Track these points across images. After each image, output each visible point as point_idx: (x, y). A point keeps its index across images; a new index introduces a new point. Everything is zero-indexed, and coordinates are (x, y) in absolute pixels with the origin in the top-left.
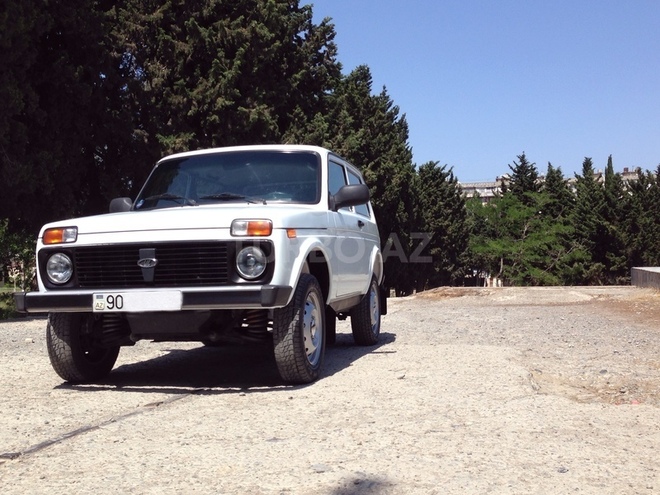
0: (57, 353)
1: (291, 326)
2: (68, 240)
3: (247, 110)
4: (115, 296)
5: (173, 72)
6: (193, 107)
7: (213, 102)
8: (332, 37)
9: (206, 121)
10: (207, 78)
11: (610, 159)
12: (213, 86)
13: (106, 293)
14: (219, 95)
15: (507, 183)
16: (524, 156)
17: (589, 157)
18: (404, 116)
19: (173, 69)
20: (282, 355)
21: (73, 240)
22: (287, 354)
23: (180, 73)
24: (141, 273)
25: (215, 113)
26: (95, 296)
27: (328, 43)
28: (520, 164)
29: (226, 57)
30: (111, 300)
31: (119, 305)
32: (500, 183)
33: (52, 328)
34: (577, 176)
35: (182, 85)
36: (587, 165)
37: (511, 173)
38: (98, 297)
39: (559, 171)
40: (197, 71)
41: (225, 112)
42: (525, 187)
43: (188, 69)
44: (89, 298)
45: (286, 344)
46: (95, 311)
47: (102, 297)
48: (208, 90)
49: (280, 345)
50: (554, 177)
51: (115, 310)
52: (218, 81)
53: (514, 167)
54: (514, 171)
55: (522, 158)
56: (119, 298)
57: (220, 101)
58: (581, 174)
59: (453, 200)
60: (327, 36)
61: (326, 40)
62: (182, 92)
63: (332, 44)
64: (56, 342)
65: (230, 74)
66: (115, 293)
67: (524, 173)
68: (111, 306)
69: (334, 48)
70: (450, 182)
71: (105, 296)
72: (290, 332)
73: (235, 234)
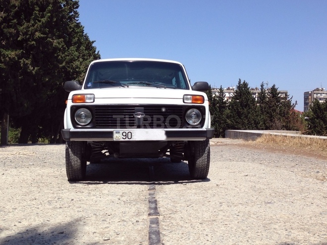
0: (73, 164)
1: (206, 150)
2: (87, 101)
3: (52, 41)
4: (127, 132)
5: (8, 16)
6: (20, 36)
7: (33, 34)
8: (77, 7)
9: (27, 44)
10: (28, 21)
12: (33, 25)
13: (121, 130)
14: (36, 31)
18: (98, 52)
19: (8, 14)
20: (201, 164)
21: (92, 101)
22: (203, 163)
23: (12, 16)
25: (33, 40)
26: (114, 132)
27: (75, 10)
29: (39, 11)
30: (124, 134)
31: (130, 137)
33: (70, 150)
35: (15, 23)
38: (116, 133)
40: (23, 17)
41: (40, 41)
43: (17, 15)
44: (112, 133)
45: (203, 158)
46: (115, 140)
47: (119, 132)
48: (29, 28)
49: (201, 159)
51: (127, 140)
52: (36, 23)
56: (130, 134)
57: (38, 34)
60: (75, 6)
61: (74, 8)
62: (15, 27)
63: (76, 11)
64: (73, 157)
65: (43, 20)
66: (127, 130)
68: (124, 137)
69: (77, 14)
71: (121, 132)
72: (206, 152)
73: (185, 101)
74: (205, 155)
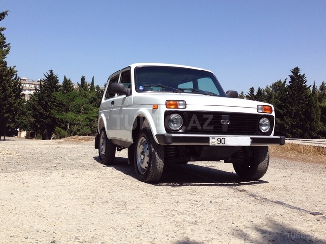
0: (158, 167)
2: (180, 107)
4: (221, 138)
11: (93, 78)
13: (217, 136)
15: (43, 83)
16: (52, 71)
17: (84, 76)
21: (184, 107)
22: (264, 166)
24: (221, 127)
28: (50, 74)
30: (219, 140)
31: (223, 143)
32: (39, 83)
33: (156, 153)
34: (78, 84)
36: (83, 79)
37: (45, 78)
38: (212, 138)
39: (69, 81)
42: (52, 86)
44: (208, 138)
45: (265, 162)
46: (211, 145)
47: (215, 138)
50: (67, 83)
51: (221, 145)
53: (47, 75)
54: (47, 77)
55: (51, 72)
56: (223, 139)
58: (80, 83)
59: (16, 89)
64: (159, 161)
66: (221, 136)
67: (51, 79)
68: (219, 143)
70: (15, 79)
71: (217, 138)
72: (267, 157)
73: (259, 111)
74: (266, 159)
